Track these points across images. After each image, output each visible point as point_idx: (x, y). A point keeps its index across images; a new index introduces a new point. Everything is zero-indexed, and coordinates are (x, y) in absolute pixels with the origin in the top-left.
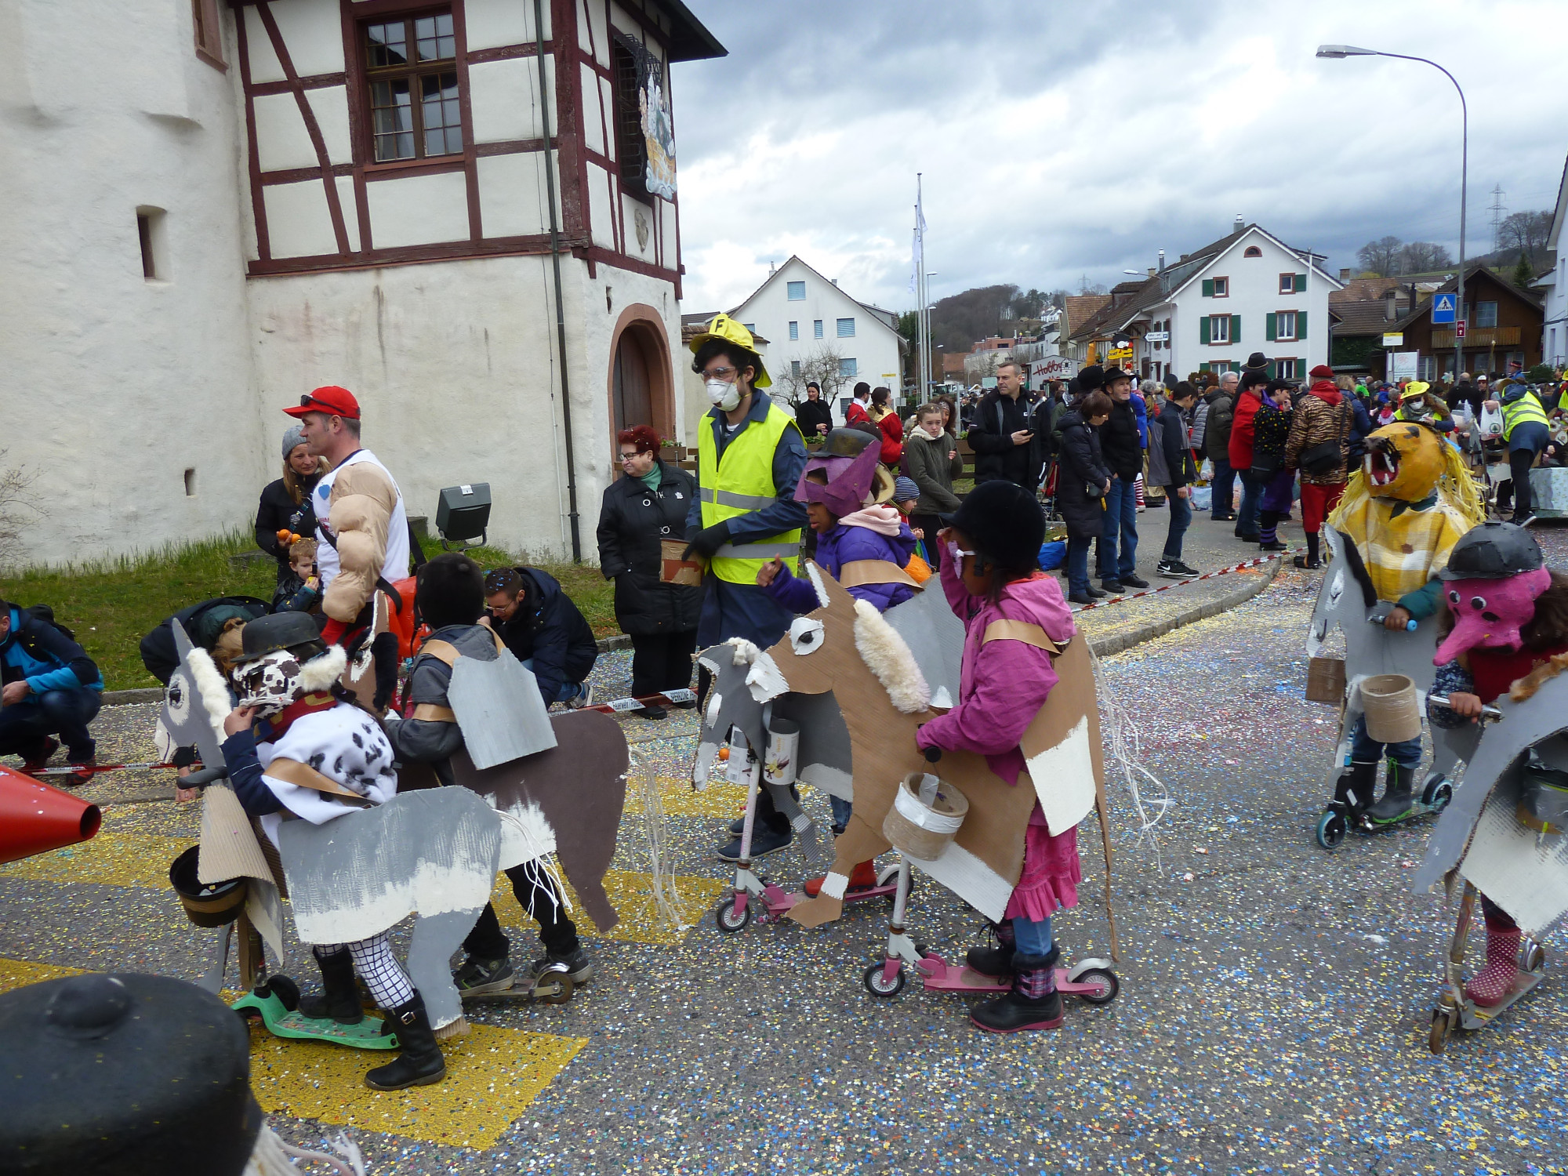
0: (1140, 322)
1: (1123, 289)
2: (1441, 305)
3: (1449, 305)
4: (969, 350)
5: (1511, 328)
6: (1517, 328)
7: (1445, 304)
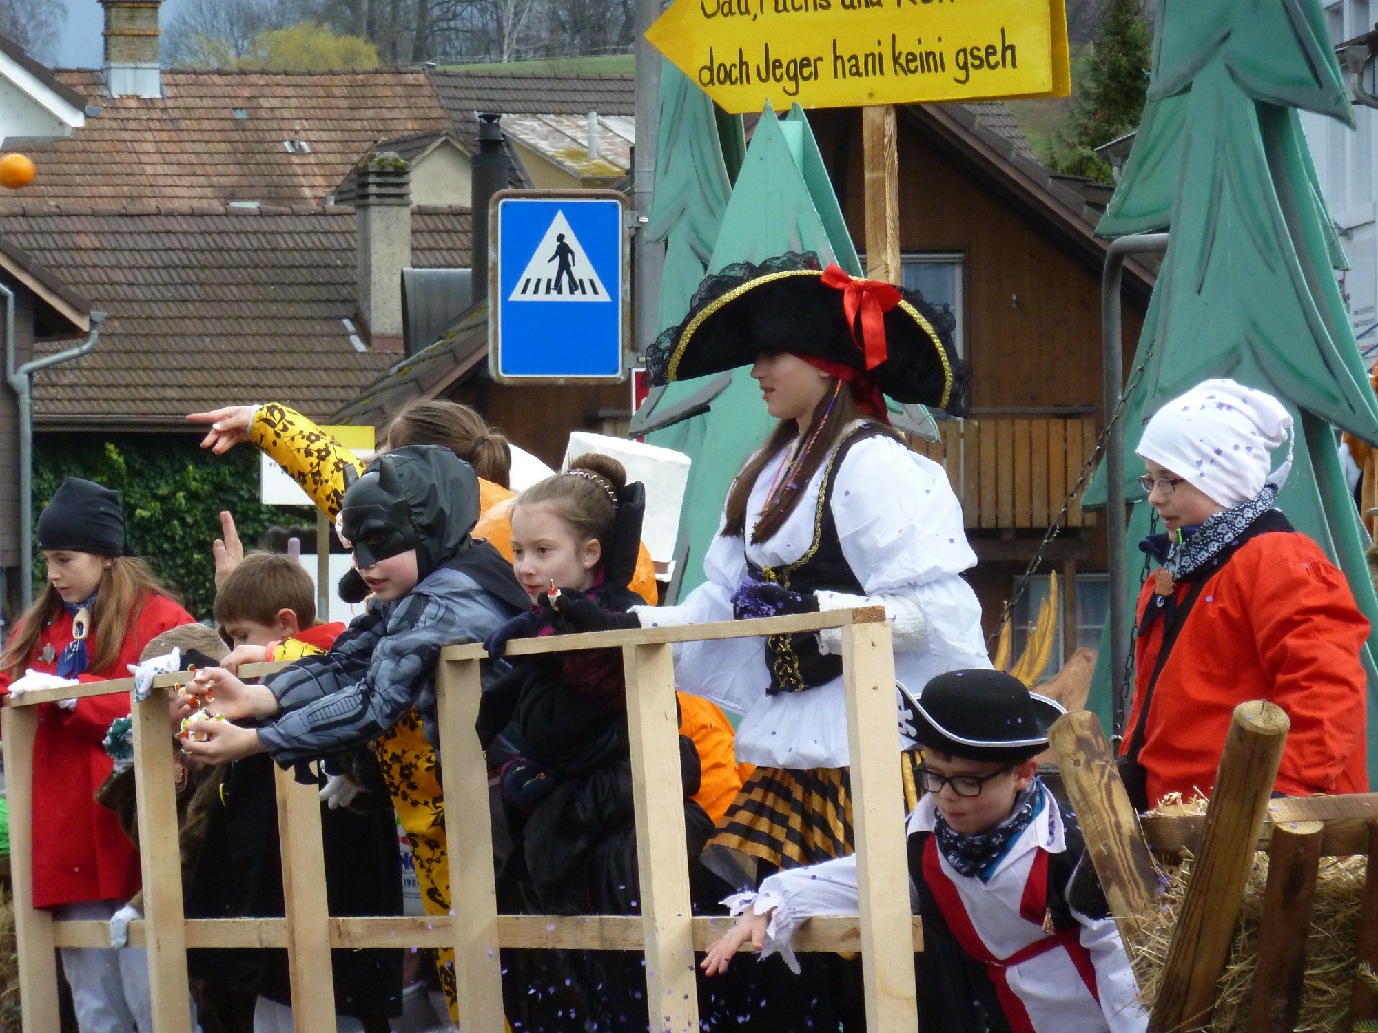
2: (541, 265)
3: (583, 268)
5: (1039, 426)
6: (1074, 426)
7: (564, 266)
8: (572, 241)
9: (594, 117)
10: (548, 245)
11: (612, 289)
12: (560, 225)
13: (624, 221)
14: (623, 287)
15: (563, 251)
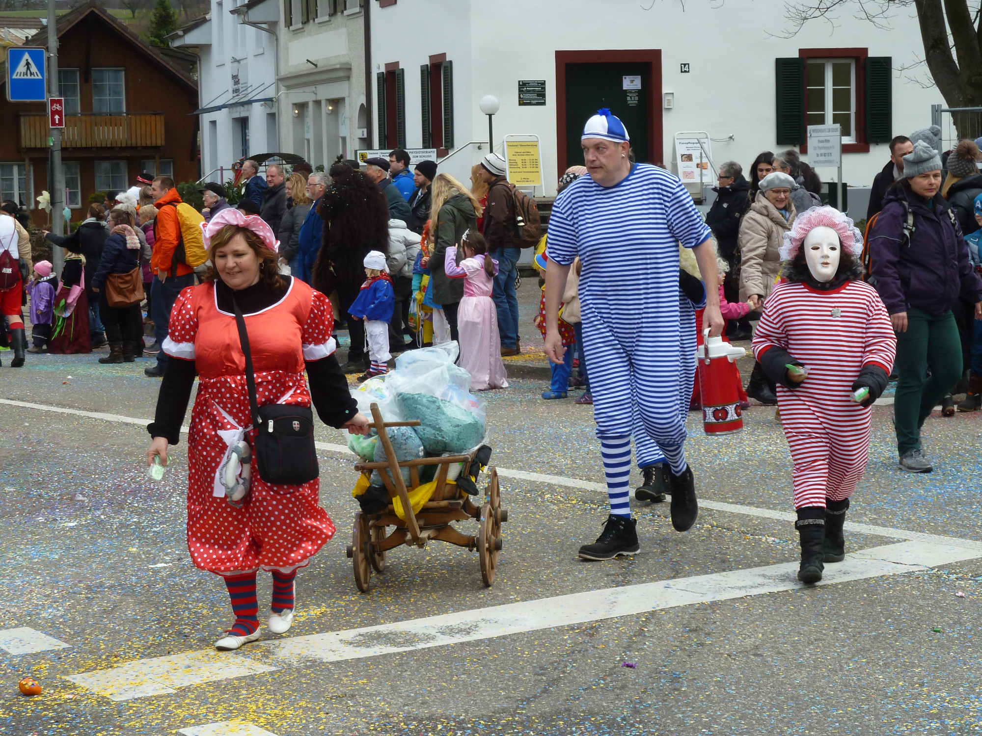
2: (21, 68)
3: (34, 69)
5: (148, 117)
6: (158, 117)
7: (28, 68)
8: (30, 61)
9: (6, 29)
10: (23, 62)
11: (42, 75)
12: (27, 56)
13: (45, 55)
14: (46, 74)
15: (28, 64)
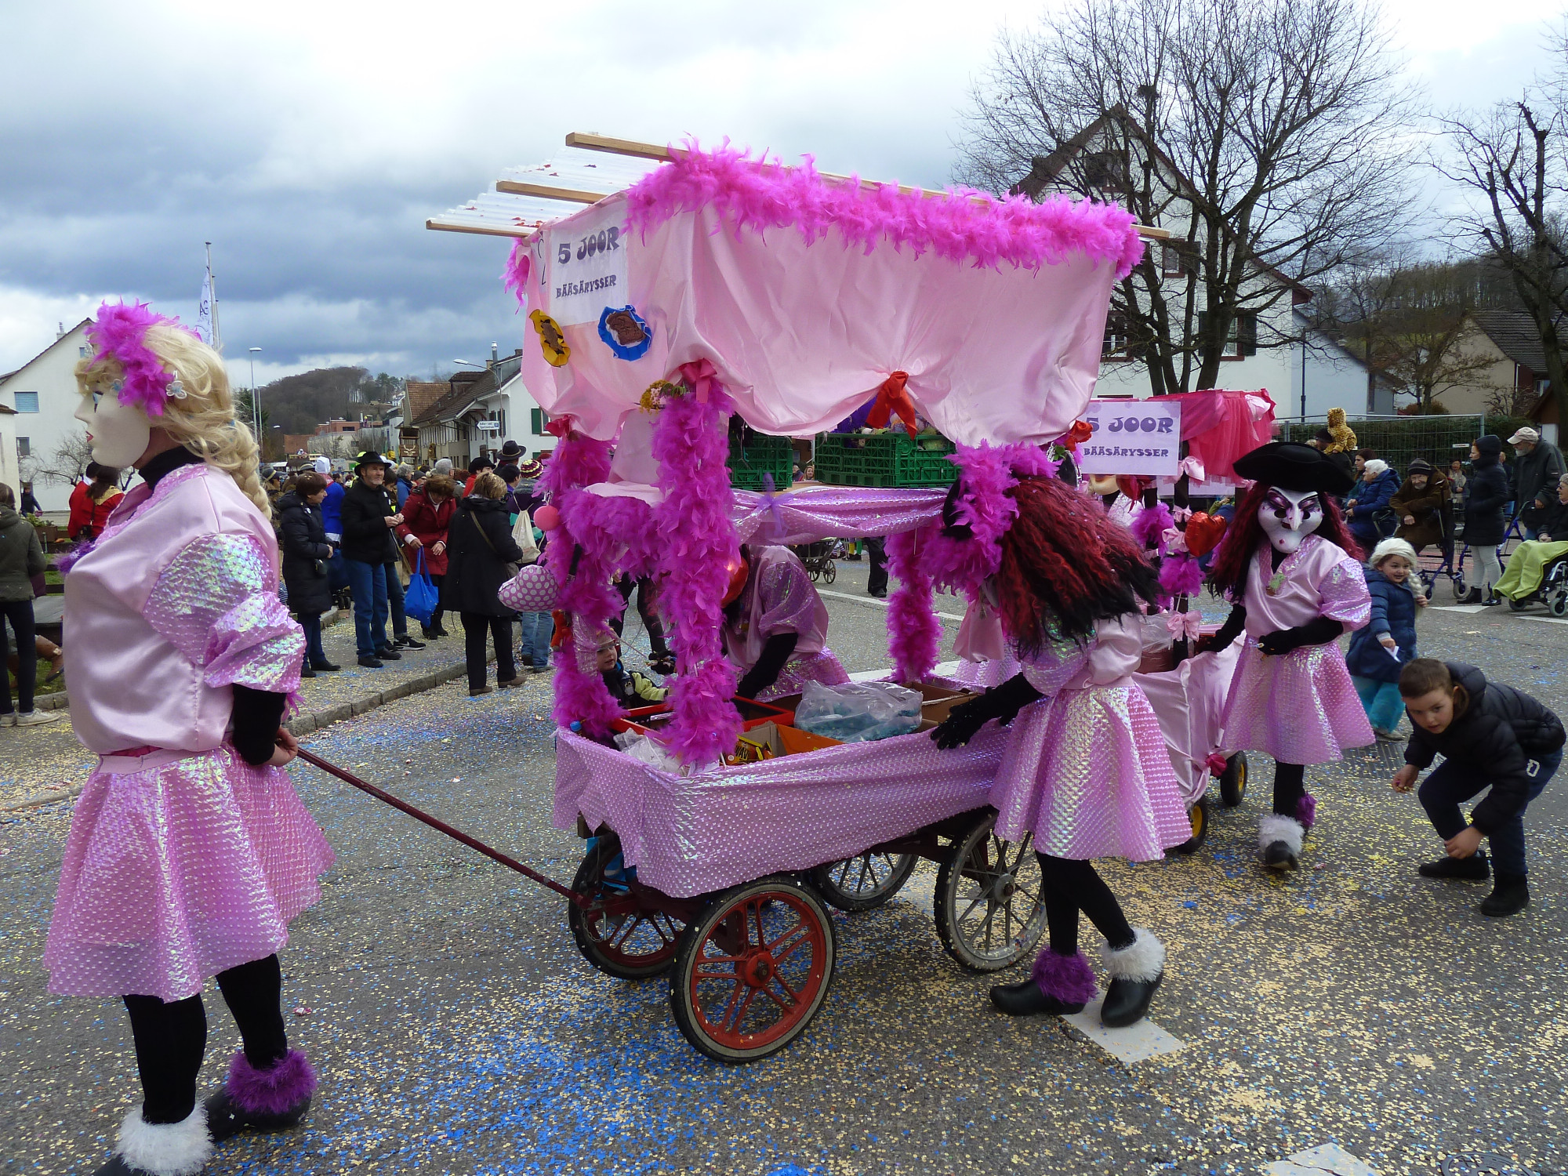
0: (476, 411)
1: (461, 377)
4: (312, 432)
